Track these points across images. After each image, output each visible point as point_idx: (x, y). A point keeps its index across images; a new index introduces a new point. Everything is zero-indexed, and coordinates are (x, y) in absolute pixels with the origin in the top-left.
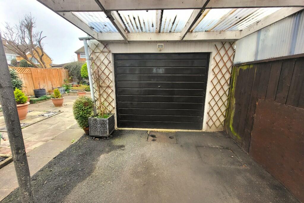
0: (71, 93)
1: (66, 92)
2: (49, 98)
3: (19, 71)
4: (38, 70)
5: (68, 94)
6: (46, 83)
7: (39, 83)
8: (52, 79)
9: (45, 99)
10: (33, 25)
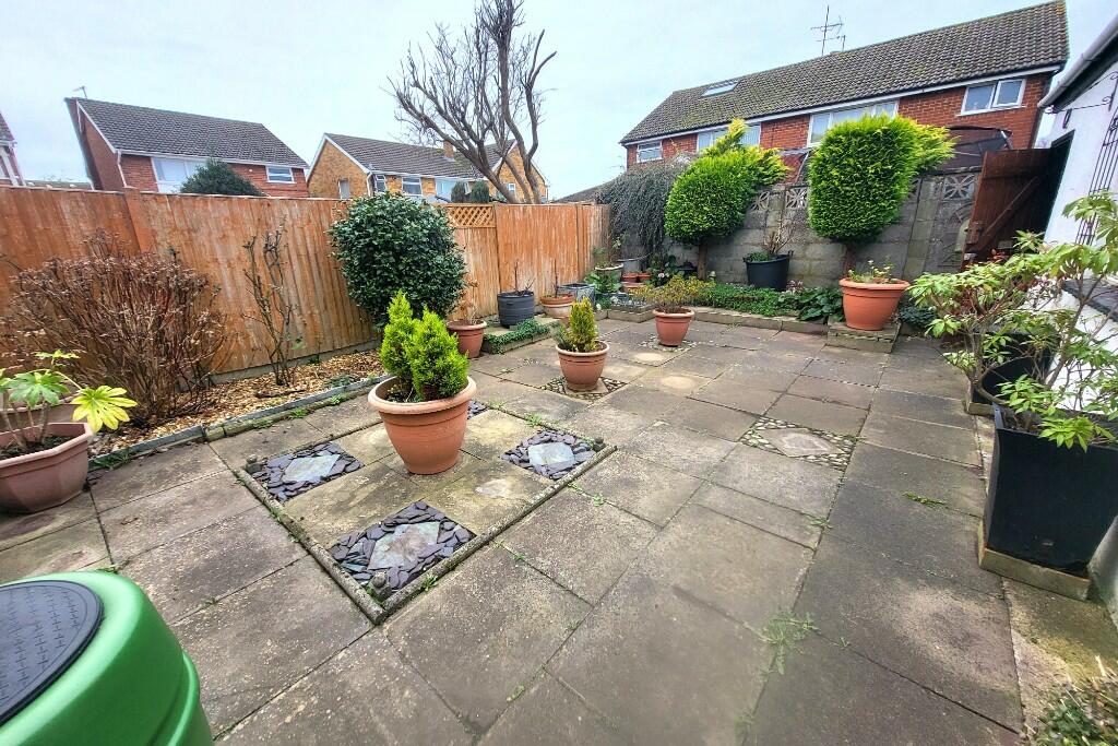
0: (615, 308)
1: (598, 306)
2: (542, 333)
3: (460, 221)
4: (517, 213)
5: (604, 313)
6: (535, 266)
7: (516, 268)
8: (556, 248)
9: (531, 337)
10: (515, 16)
